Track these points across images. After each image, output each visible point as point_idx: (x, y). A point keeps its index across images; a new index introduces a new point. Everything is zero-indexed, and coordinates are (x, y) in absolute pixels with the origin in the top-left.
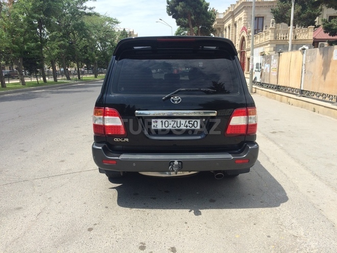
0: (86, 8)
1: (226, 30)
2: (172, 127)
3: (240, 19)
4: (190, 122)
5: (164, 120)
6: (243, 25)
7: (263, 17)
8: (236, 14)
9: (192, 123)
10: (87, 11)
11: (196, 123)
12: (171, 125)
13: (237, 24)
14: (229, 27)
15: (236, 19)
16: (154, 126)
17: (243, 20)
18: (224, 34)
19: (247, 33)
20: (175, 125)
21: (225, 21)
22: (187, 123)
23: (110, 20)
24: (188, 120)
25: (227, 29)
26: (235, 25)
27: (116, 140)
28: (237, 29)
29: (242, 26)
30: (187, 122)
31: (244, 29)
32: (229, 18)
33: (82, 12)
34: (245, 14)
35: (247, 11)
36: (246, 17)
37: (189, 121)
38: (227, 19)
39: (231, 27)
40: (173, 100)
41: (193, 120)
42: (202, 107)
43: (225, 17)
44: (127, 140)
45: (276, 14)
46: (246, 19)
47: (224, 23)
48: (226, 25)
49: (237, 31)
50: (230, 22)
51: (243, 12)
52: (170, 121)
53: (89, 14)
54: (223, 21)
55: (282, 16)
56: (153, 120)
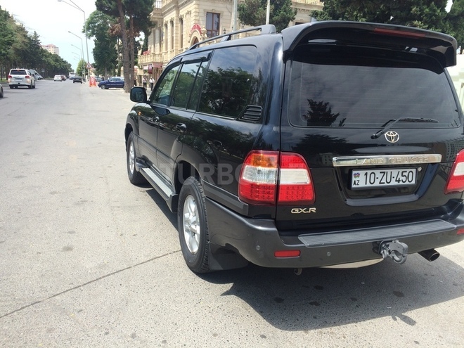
1: (166, 25)
2: (380, 183)
3: (189, 13)
4: (404, 174)
5: (369, 172)
6: (194, 22)
7: (219, 14)
8: (182, 5)
9: (406, 174)
11: (411, 174)
12: (379, 179)
13: (184, 19)
14: (172, 22)
15: (183, 12)
16: (355, 183)
17: (193, 14)
18: (164, 30)
19: (201, 33)
20: (384, 181)
21: (165, 13)
22: (400, 176)
24: (401, 171)
25: (169, 25)
26: (181, 20)
27: (296, 211)
28: (184, 26)
29: (192, 23)
30: (400, 174)
31: (197, 27)
32: (171, 9)
34: (196, 6)
35: (198, 2)
36: (197, 10)
37: (403, 172)
38: (169, 11)
39: (174, 22)
40: (389, 138)
41: (408, 170)
43: (164, 8)
44: (314, 210)
45: (242, 11)
46: (197, 14)
47: (163, 15)
48: (167, 19)
49: (184, 30)
50: (173, 15)
51: (192, 4)
52: (377, 172)
54: (162, 13)
55: (249, 15)
56: (354, 172)
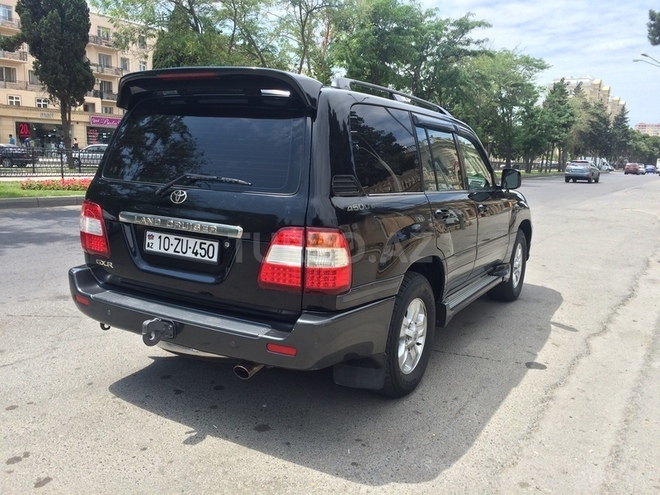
0: (468, 42)
2: (175, 251)
4: (203, 246)
5: (163, 236)
9: (206, 247)
10: (473, 47)
11: (211, 248)
12: (173, 246)
16: (148, 246)
20: (179, 249)
22: (198, 247)
23: (528, 62)
24: (199, 241)
30: (198, 245)
33: (460, 51)
37: (201, 243)
40: (174, 197)
41: (208, 243)
42: (223, 218)
44: (111, 264)
52: (172, 238)
53: (474, 54)
56: (148, 233)
